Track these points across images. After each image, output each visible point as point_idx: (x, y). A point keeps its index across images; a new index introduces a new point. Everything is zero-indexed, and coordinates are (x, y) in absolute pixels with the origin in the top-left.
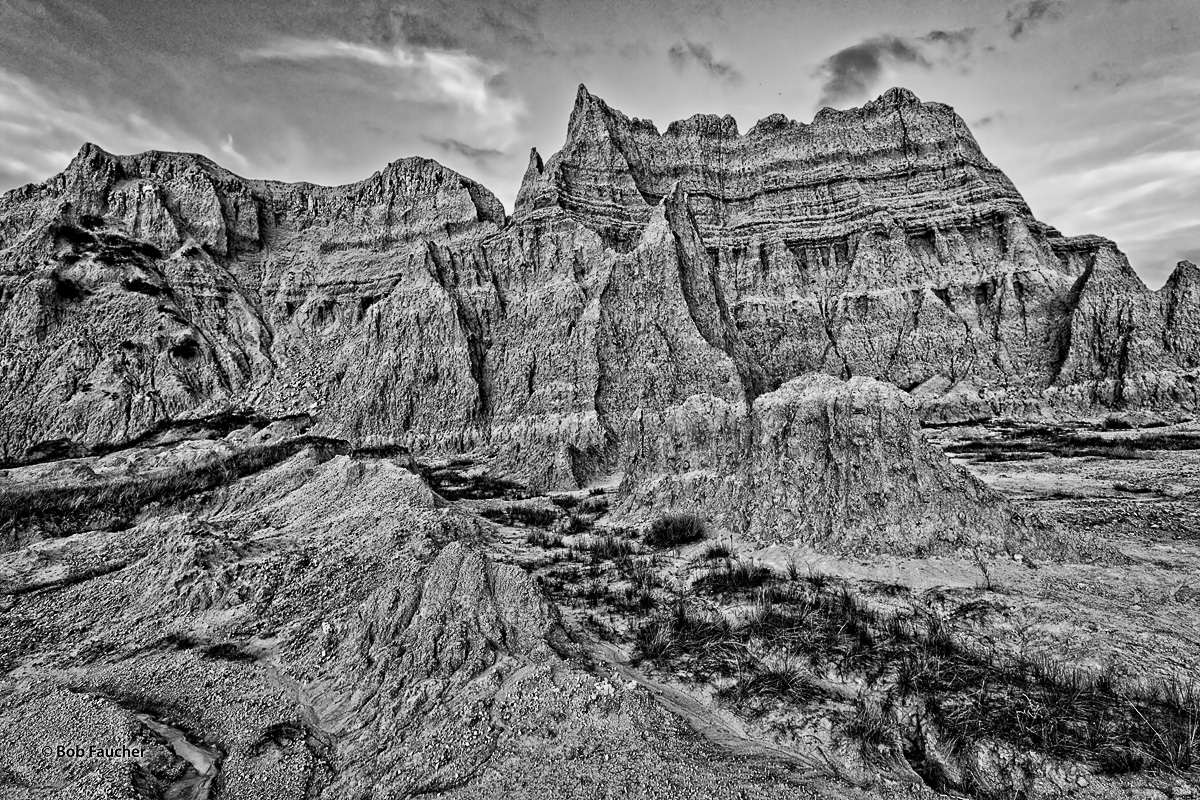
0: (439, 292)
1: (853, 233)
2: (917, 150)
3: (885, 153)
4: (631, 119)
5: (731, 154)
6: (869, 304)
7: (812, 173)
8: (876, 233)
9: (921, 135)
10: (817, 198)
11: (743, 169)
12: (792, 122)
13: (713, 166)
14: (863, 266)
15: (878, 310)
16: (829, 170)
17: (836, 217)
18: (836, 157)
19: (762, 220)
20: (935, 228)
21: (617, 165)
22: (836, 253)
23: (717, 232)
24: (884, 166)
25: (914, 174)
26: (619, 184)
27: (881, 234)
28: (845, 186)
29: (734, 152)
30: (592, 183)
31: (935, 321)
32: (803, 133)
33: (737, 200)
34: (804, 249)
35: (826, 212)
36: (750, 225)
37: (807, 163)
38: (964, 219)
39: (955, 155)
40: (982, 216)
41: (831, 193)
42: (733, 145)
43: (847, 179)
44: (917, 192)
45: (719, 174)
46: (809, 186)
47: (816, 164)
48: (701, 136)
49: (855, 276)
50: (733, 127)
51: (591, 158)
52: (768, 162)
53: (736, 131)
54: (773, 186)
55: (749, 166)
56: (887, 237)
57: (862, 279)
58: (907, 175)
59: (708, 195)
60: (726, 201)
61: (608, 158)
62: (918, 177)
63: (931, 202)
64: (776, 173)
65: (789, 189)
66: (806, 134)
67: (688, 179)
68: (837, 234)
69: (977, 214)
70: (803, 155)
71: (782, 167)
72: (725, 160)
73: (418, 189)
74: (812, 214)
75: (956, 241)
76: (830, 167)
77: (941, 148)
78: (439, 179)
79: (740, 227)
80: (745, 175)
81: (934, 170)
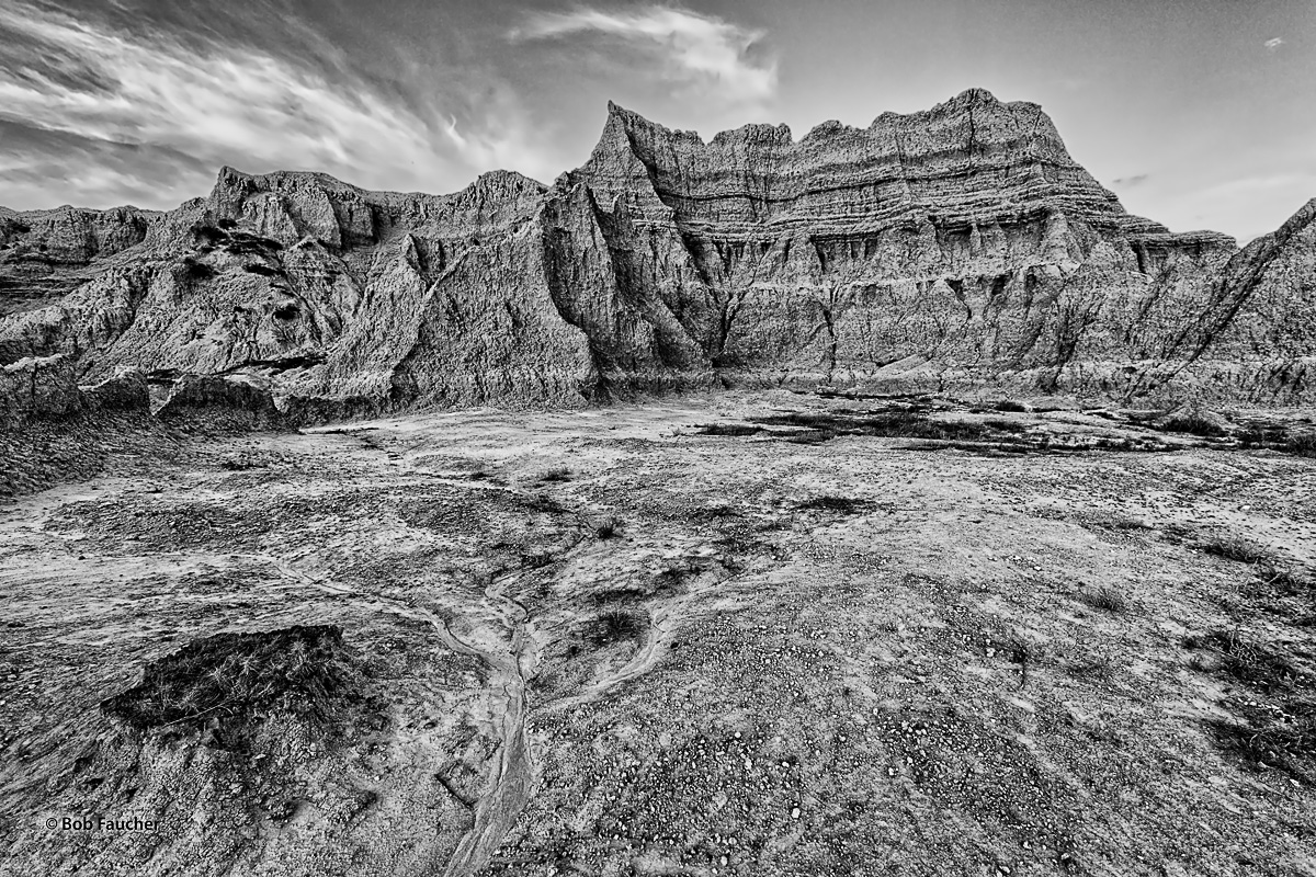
1: (885, 228)
2: (982, 150)
3: (946, 154)
4: (672, 131)
5: (780, 160)
6: (878, 291)
7: (861, 175)
8: (904, 229)
9: (990, 135)
10: (861, 197)
11: (792, 173)
12: (847, 128)
13: (760, 170)
14: (883, 259)
15: (886, 297)
16: (879, 172)
17: (876, 215)
18: (887, 160)
19: (799, 218)
20: (974, 225)
22: (867, 247)
23: (750, 229)
24: (941, 167)
25: (973, 174)
26: (636, 188)
27: (910, 230)
28: (892, 187)
29: (784, 158)
30: (605, 187)
31: (937, 309)
32: (859, 137)
33: (781, 201)
34: (833, 243)
35: (868, 210)
36: (785, 222)
37: (859, 165)
38: (1011, 216)
39: (1024, 153)
40: (1031, 212)
41: (875, 193)
42: (785, 151)
43: (895, 180)
44: (973, 191)
45: (765, 178)
46: (854, 187)
47: (867, 166)
48: (750, 144)
49: (873, 267)
50: (787, 134)
51: (608, 166)
52: (816, 166)
53: (789, 139)
54: (817, 188)
55: (799, 169)
56: (917, 233)
57: (880, 270)
58: (966, 175)
59: (746, 196)
60: (768, 201)
61: (626, 165)
62: (977, 176)
63: (981, 200)
64: (823, 176)
65: (833, 189)
66: (860, 138)
67: (728, 182)
68: (871, 230)
69: (1025, 211)
70: (854, 158)
71: (830, 170)
72: (774, 165)
73: (503, 196)
74: (852, 212)
75: (995, 236)
76: (880, 169)
77: (1011, 148)
78: (520, 187)
79: (775, 224)
80: (794, 178)
81: (996, 169)
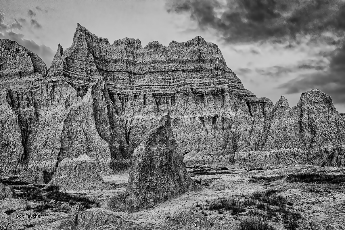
0: (11, 111)
1: (177, 92)
2: (203, 61)
3: (193, 61)
4: (99, 38)
5: (138, 55)
6: (178, 121)
7: (167, 66)
8: (184, 94)
9: (205, 56)
10: (168, 77)
11: (142, 62)
12: (161, 45)
13: (131, 59)
14: (178, 106)
15: (181, 124)
16: (173, 66)
17: (173, 85)
18: (175, 61)
19: (146, 84)
20: (204, 93)
21: (90, 59)
22: (171, 100)
23: (129, 88)
24: (192, 66)
25: (202, 71)
26: (90, 67)
27: (186, 94)
28: (177, 73)
29: (139, 54)
30: (79, 66)
31: (198, 129)
33: (139, 74)
34: (160, 97)
35: (170, 82)
36: (142, 86)
37: (165, 62)
38: (214, 91)
39: (215, 65)
40: (220, 90)
41: (173, 75)
42: (139, 51)
43: (178, 70)
44: (202, 78)
45: (133, 63)
46: (165, 72)
47: (169, 63)
48: (127, 47)
49: (175, 110)
50: (140, 44)
51: (79, 55)
52: (151, 60)
53: (140, 46)
54: (152, 70)
55: (144, 61)
56: (188, 95)
57: (178, 111)
58: (199, 71)
59: (127, 72)
60: (135, 74)
61: (86, 56)
62: (203, 72)
63: (205, 83)
64: (154, 65)
65: (158, 72)
66: (166, 50)
67: (120, 64)
68: (172, 92)
69: (218, 89)
70: (164, 59)
71: (156, 63)
72: (136, 57)
73: (7, 54)
74: (165, 83)
75: (211, 99)
76: (173, 65)
77: (211, 62)
78: (18, 51)
79: (138, 86)
80: (143, 64)
81: (208, 70)
